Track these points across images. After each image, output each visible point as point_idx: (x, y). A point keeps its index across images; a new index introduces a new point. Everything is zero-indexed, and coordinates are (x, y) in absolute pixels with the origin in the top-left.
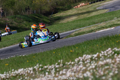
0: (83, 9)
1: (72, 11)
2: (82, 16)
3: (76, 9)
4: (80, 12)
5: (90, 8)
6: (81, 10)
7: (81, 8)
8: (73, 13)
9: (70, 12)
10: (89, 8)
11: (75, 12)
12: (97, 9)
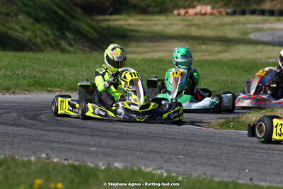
0: (206, 26)
1: (168, 22)
2: (204, 47)
3: (183, 20)
4: (195, 32)
5: (230, 27)
6: (198, 26)
7: (198, 20)
8: (173, 30)
9: (159, 23)
10: (226, 27)
11: (179, 27)
12: (252, 36)
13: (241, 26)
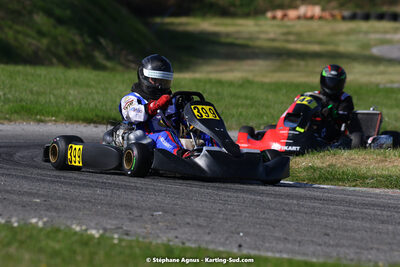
7: (300, 26)
13: (361, 36)
